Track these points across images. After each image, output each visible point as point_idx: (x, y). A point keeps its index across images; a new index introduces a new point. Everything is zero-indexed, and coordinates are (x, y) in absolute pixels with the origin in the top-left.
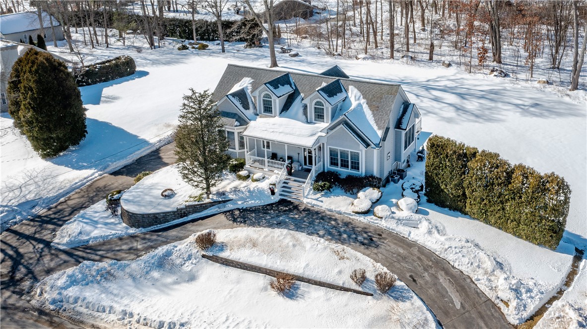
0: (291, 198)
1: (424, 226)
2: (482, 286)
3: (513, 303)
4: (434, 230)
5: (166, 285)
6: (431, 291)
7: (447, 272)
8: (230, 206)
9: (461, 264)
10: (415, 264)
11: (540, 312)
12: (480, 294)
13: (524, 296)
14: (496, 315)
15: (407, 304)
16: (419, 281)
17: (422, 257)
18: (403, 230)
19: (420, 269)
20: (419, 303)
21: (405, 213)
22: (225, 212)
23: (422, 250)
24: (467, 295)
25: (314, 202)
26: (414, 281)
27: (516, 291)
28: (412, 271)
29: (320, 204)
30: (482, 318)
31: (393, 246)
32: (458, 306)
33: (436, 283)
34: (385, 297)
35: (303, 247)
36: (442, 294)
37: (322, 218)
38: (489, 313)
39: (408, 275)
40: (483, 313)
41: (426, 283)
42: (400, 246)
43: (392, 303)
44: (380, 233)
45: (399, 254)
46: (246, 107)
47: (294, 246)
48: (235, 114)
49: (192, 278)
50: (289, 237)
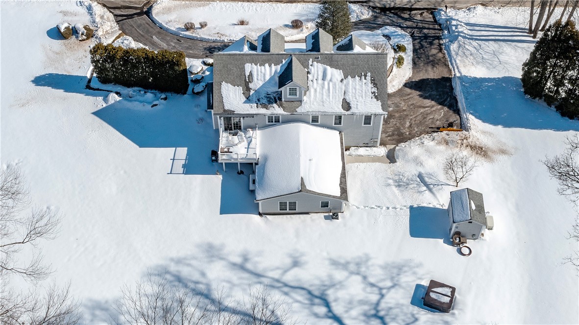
10: (180, 48)
16: (176, 41)
19: (177, 46)
24: (150, 42)
26: (178, 40)
28: (181, 44)
31: (197, 52)
32: (154, 37)
33: (167, 43)
36: (163, 39)
38: (139, 38)
39: (182, 41)
40: (142, 37)
41: (172, 41)
42: (192, 54)
45: (191, 49)
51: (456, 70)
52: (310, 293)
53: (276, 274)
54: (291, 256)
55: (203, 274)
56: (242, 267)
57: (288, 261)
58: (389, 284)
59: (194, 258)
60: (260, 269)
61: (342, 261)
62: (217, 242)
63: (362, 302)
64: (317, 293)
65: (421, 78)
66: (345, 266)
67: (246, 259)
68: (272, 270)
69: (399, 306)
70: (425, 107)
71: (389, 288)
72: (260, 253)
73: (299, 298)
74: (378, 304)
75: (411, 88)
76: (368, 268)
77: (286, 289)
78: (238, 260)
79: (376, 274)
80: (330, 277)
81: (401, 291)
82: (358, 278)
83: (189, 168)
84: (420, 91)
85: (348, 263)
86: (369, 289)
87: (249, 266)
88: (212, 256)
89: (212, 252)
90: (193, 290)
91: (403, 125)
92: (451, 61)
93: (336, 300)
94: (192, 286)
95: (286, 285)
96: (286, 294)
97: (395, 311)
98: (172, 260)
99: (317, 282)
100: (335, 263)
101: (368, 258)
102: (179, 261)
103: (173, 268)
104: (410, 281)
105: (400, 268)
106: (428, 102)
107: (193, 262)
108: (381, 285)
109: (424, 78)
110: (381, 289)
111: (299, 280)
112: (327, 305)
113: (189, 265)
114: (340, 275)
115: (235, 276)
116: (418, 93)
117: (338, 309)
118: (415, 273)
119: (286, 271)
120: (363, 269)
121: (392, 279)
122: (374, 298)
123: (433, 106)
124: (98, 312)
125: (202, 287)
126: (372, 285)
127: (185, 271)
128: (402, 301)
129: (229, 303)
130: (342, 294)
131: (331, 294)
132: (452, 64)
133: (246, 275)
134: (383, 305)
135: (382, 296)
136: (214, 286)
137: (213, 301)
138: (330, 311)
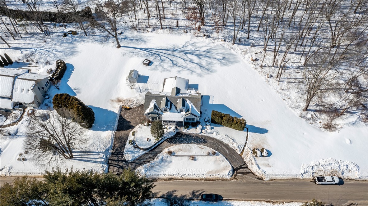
0: (179, 131)
1: (215, 133)
2: (231, 146)
3: (238, 150)
4: (217, 134)
5: (167, 165)
6: (222, 151)
7: (224, 145)
8: (166, 138)
9: (225, 142)
10: (216, 144)
11: (243, 149)
12: (231, 148)
13: (240, 148)
14: (235, 153)
15: (219, 156)
17: (217, 142)
18: (210, 135)
19: (218, 145)
20: (221, 155)
21: (209, 131)
22: (165, 140)
23: (216, 140)
24: (229, 150)
25: (186, 132)
26: (218, 149)
27: (238, 147)
29: (188, 132)
30: (233, 154)
31: (210, 141)
32: (228, 153)
33: (222, 148)
34: (214, 156)
35: (192, 148)
36: (224, 151)
37: (190, 137)
39: (216, 148)
41: (220, 149)
43: (216, 156)
44: (206, 137)
45: (212, 143)
46: (159, 111)
47: (190, 148)
48: (156, 113)
49: (171, 162)
50: (187, 146)
51: (113, 134)
52: (177, 65)
53: (184, 69)
54: (180, 73)
55: (202, 70)
56: (192, 71)
57: (181, 72)
58: (158, 66)
59: (205, 74)
60: (188, 71)
61: (168, 71)
62: (199, 77)
63: (165, 63)
64: (175, 65)
65: (127, 131)
66: (167, 70)
67: (192, 73)
68: (185, 70)
69: (157, 62)
70: (131, 118)
71: (158, 65)
72: (188, 74)
73: (179, 64)
74: (161, 62)
75: (133, 126)
76: (162, 70)
77: (182, 66)
78: (193, 73)
79: (160, 68)
80: (171, 68)
81: (155, 64)
82: (164, 68)
83: (208, 97)
84: (130, 125)
85: (167, 71)
86: (163, 65)
87: (191, 72)
88: (200, 74)
89: (200, 75)
90: (204, 68)
91: (140, 111)
92: (113, 139)
93: (171, 64)
94: (204, 69)
95: (182, 67)
96: (182, 65)
97: (158, 61)
98: (210, 74)
99: (175, 67)
100: (170, 71)
101: (161, 72)
102: (208, 74)
103: (209, 72)
104: (152, 66)
105: (154, 69)
106: (129, 120)
107: (205, 73)
108: (160, 66)
109: (126, 131)
110: (160, 65)
111: (179, 68)
112: (173, 63)
113: (206, 73)
114: (169, 68)
115: (194, 70)
116: (131, 124)
117: (171, 62)
118: (151, 68)
119: (182, 70)
120: (163, 69)
121: (157, 67)
122: (162, 63)
123: (127, 118)
124: (225, 64)
125: (202, 68)
126: (162, 66)
127: (206, 71)
128: (155, 62)
129: (196, 65)
130: (169, 65)
131: (172, 65)
132: (113, 138)
133: (192, 70)
134: (160, 62)
135: (160, 64)
136: (199, 68)
137: (199, 65)
138: (172, 62)
